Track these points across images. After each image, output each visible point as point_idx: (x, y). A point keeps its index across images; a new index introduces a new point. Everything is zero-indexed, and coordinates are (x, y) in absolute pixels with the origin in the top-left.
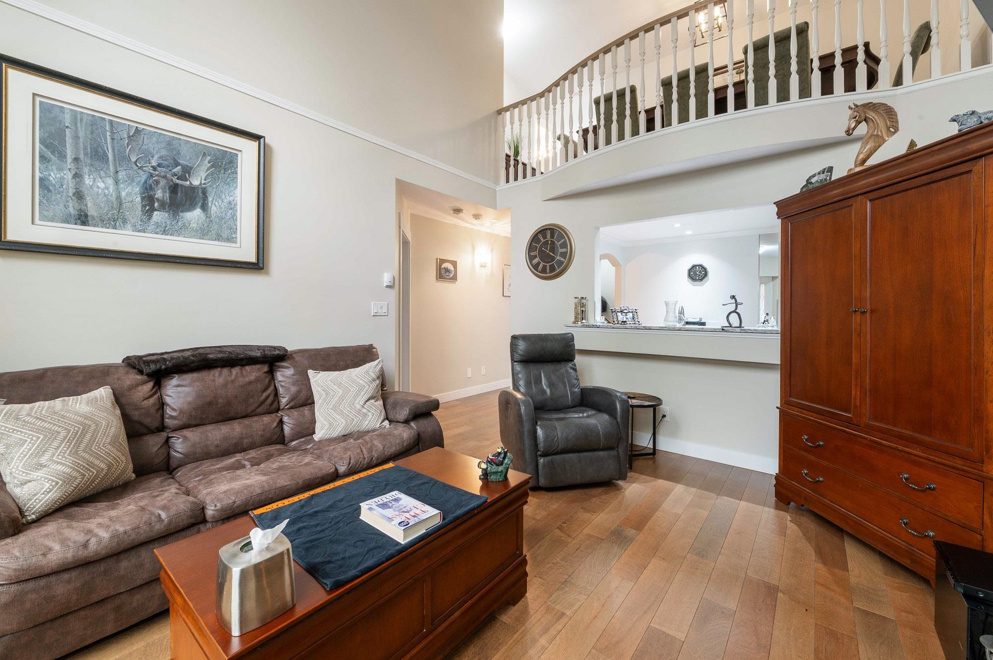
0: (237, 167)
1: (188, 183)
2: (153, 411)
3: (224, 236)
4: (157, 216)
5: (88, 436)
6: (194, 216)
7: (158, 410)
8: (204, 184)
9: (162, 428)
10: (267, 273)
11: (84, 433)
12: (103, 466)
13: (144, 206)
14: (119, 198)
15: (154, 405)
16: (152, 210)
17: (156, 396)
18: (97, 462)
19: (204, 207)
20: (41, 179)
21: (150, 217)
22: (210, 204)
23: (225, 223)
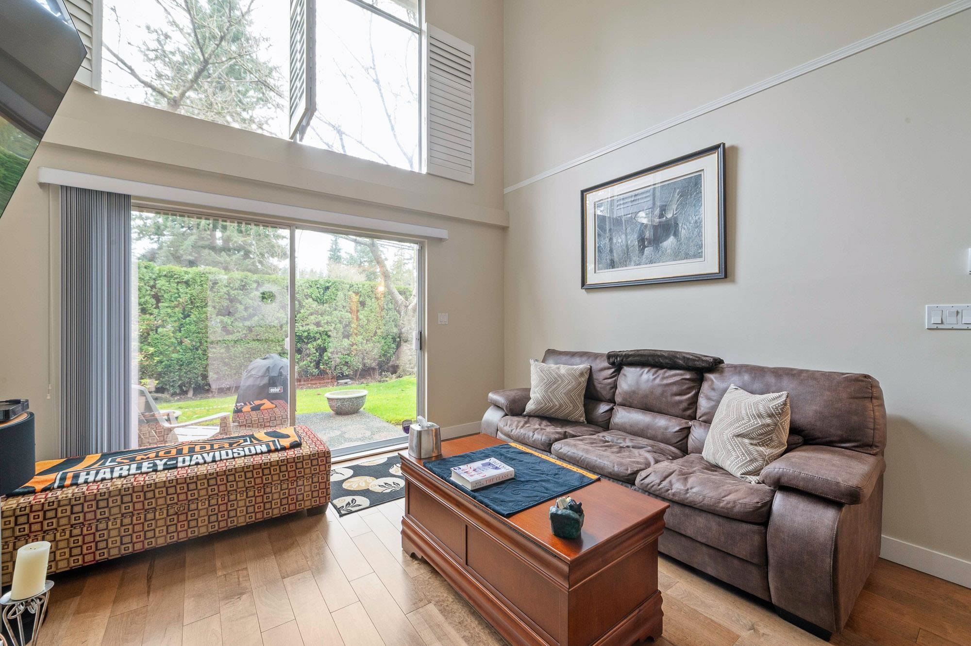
0: (701, 186)
1: (665, 218)
2: (608, 387)
3: (691, 253)
4: (647, 251)
5: (555, 386)
6: (670, 242)
7: (612, 388)
8: (676, 214)
9: (612, 401)
10: (733, 281)
11: (554, 383)
12: (557, 403)
13: (640, 246)
14: (627, 246)
15: (610, 384)
16: (645, 247)
17: (614, 379)
18: (554, 400)
19: (676, 234)
20: (598, 247)
21: (643, 253)
22: (680, 229)
23: (692, 242)
